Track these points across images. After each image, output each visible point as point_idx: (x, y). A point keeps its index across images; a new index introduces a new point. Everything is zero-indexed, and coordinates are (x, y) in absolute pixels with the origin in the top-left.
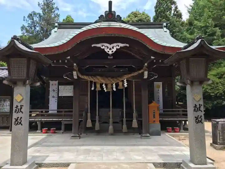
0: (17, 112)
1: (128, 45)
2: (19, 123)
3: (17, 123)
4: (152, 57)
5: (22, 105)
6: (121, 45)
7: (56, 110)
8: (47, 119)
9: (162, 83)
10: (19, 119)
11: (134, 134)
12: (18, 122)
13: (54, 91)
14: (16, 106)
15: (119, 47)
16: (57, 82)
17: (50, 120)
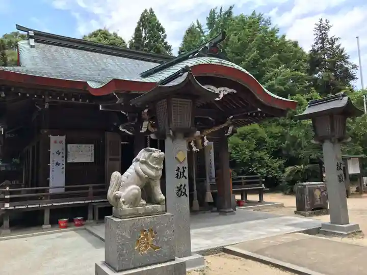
0: (179, 177)
1: (235, 91)
2: (183, 194)
3: (181, 194)
4: (259, 110)
5: (184, 166)
6: (229, 90)
7: (62, 187)
8: (63, 202)
9: (214, 143)
10: (182, 187)
11: (204, 213)
12: (182, 192)
13: (58, 153)
14: (177, 169)
15: (226, 93)
16: (63, 138)
17: (70, 203)
